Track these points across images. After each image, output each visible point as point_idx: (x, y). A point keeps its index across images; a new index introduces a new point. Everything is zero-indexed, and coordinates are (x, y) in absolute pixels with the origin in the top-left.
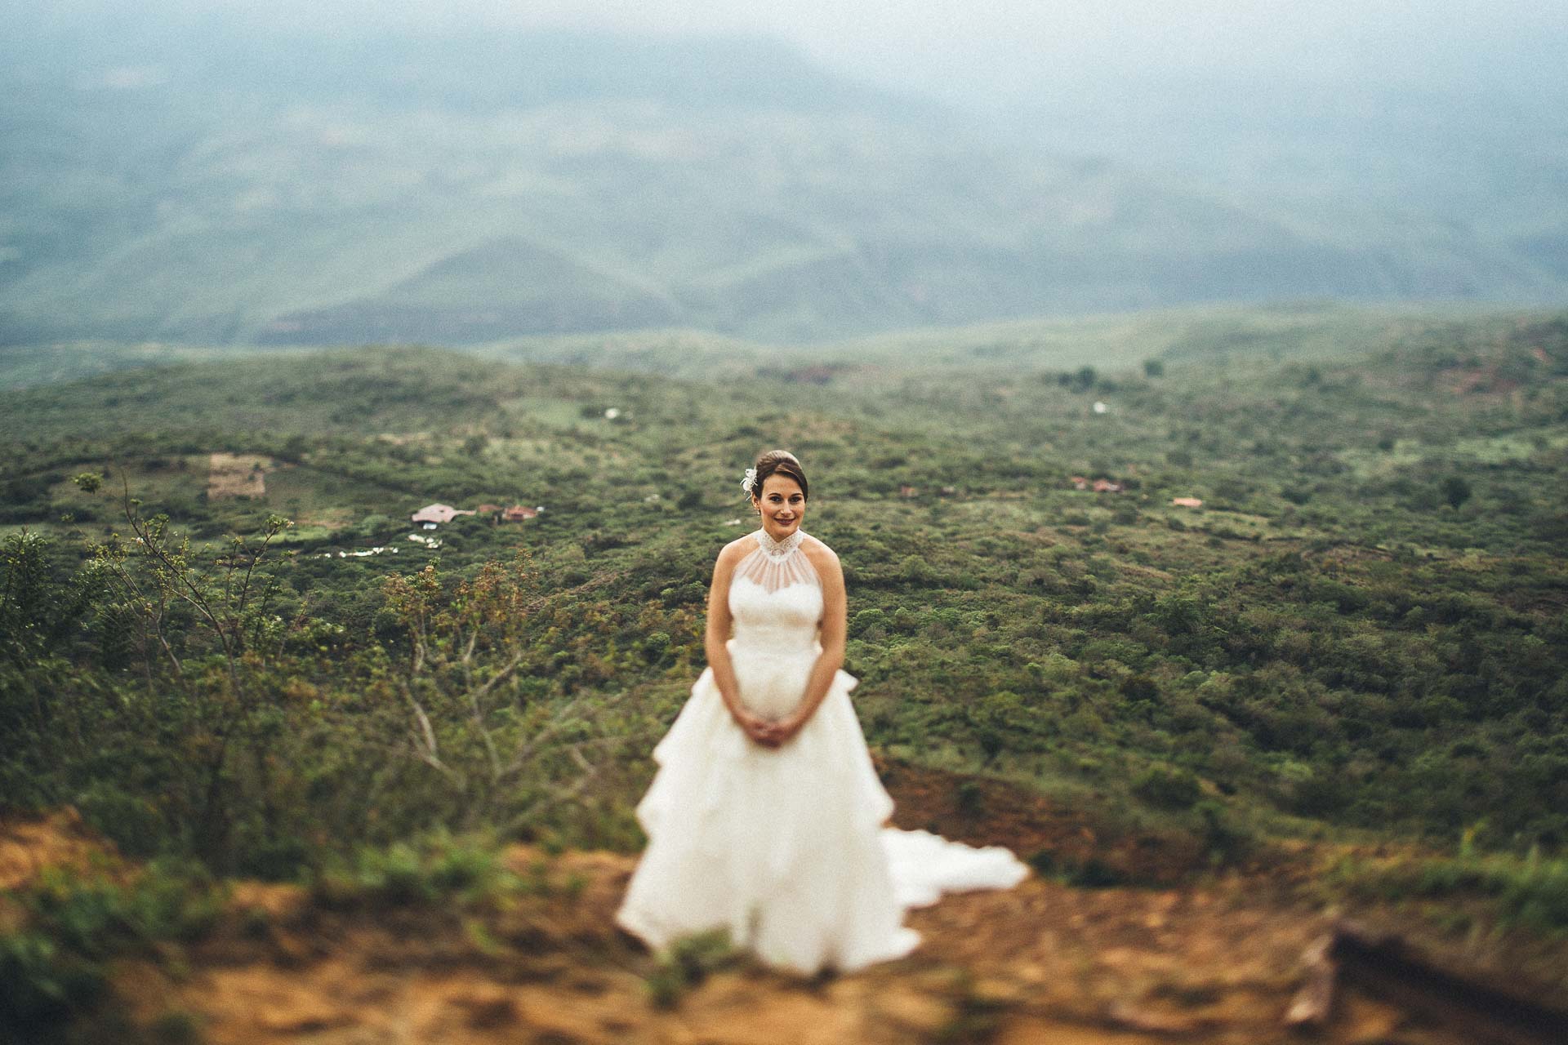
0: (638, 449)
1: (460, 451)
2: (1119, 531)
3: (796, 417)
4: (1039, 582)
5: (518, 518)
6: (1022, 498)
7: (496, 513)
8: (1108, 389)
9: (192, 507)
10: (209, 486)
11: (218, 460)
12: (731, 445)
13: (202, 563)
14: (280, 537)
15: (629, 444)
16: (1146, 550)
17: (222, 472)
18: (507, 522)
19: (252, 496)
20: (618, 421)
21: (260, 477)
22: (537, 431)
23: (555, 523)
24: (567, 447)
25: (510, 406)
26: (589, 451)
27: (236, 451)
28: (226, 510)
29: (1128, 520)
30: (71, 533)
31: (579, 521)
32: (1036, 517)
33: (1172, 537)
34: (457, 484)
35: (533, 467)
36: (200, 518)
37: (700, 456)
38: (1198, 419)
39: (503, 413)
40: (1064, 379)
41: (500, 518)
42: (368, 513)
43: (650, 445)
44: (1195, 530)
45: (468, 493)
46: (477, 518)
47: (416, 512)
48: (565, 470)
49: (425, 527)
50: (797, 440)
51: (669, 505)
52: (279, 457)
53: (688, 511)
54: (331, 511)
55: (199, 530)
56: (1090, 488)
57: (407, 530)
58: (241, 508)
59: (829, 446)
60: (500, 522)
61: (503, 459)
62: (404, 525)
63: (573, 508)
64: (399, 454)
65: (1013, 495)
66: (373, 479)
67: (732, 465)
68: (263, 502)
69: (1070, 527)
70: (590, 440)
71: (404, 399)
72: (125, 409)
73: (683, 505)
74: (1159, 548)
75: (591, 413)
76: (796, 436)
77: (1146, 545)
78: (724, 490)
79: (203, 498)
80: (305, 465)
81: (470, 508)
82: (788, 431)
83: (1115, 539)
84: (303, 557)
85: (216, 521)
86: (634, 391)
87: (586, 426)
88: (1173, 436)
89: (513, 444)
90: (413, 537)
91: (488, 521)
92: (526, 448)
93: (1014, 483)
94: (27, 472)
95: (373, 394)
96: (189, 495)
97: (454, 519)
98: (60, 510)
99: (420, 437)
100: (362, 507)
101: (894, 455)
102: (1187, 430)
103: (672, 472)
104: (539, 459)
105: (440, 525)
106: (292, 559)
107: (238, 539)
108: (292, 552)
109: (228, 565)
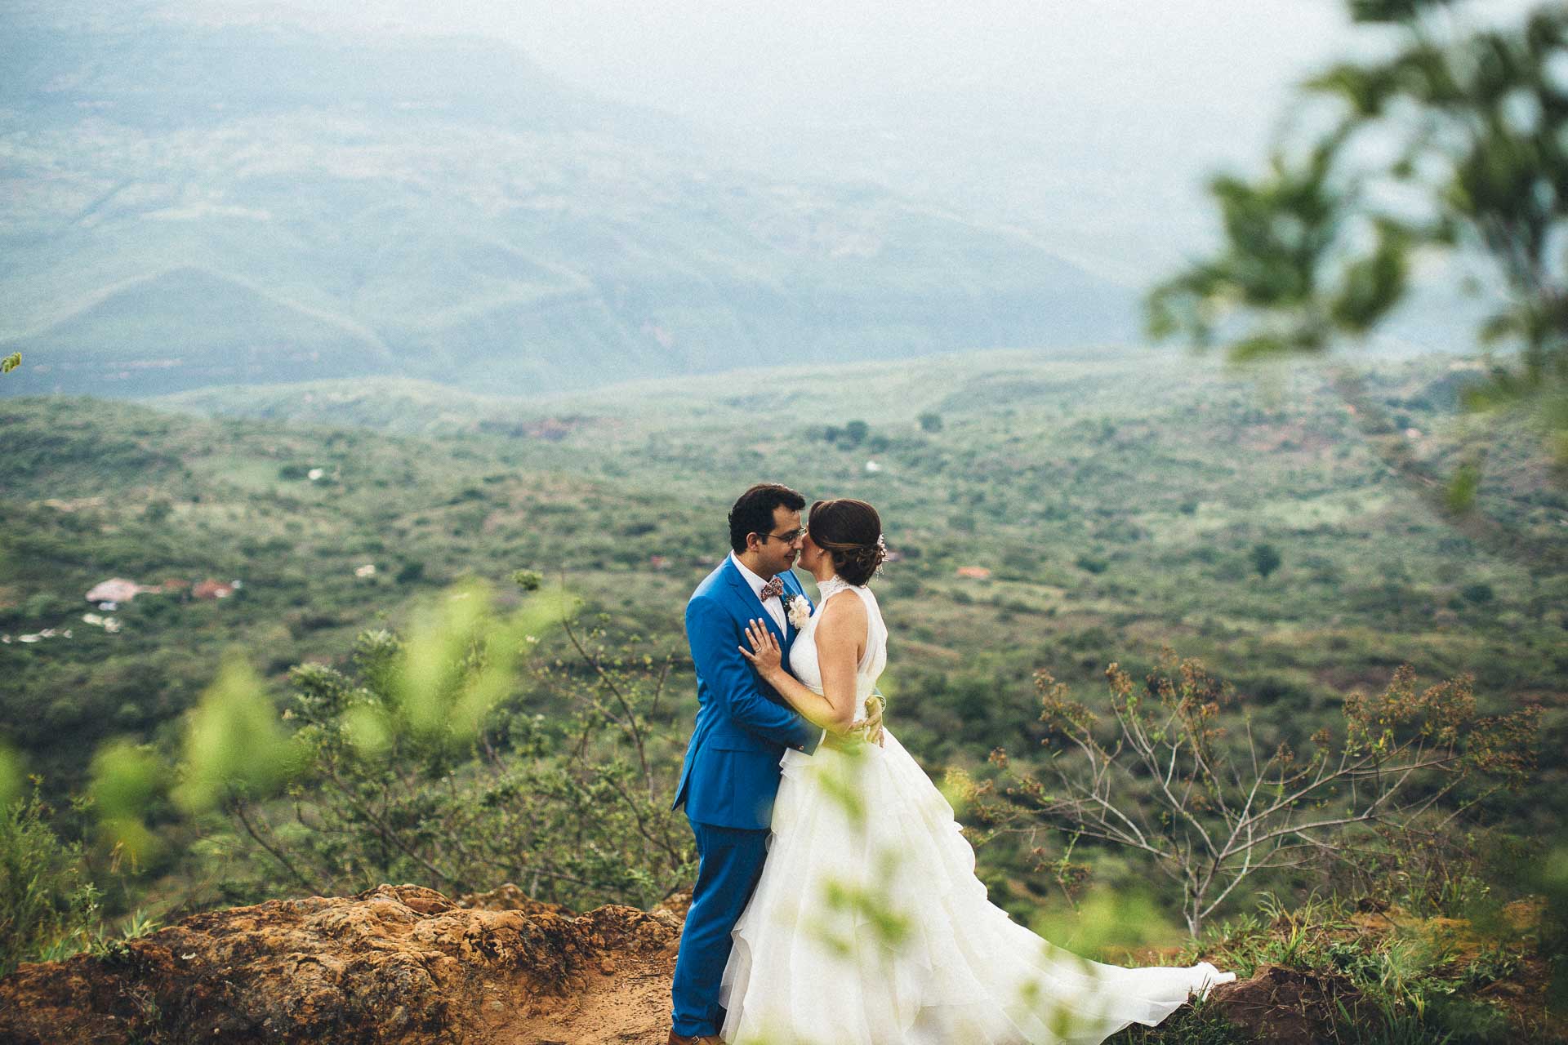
0: (346, 515)
1: (141, 519)
2: (899, 604)
3: (530, 477)
5: (211, 596)
7: (185, 590)
8: (881, 445)
12: (455, 509)
15: (336, 509)
16: (930, 626)
18: (197, 601)
20: (323, 483)
22: (229, 494)
23: (254, 601)
24: (265, 513)
25: (199, 466)
26: (290, 517)
29: (908, 592)
31: (282, 598)
33: (957, 612)
34: (139, 556)
35: (225, 536)
37: (421, 522)
38: (982, 479)
39: (188, 475)
40: (831, 435)
41: (190, 595)
42: (34, 591)
43: (360, 509)
44: (983, 603)
45: (151, 567)
46: (164, 595)
47: (89, 589)
48: (264, 539)
49: (103, 607)
50: (531, 504)
51: (386, 579)
53: (408, 584)
57: (82, 611)
59: (568, 510)
60: (191, 599)
61: (191, 528)
62: (77, 604)
63: (276, 583)
64: (69, 522)
66: (40, 552)
67: (457, 533)
70: (291, 505)
71: (70, 458)
73: (401, 578)
74: (943, 623)
75: (291, 474)
76: (529, 499)
77: (929, 620)
78: (450, 561)
81: (156, 583)
82: (520, 494)
83: (895, 614)
86: (341, 447)
87: (286, 489)
88: (954, 499)
89: (201, 509)
90: (88, 619)
91: (176, 599)
92: (217, 514)
95: (35, 452)
97: (137, 597)
99: (90, 503)
100: (26, 584)
101: (643, 520)
102: (969, 492)
103: (387, 541)
104: (233, 527)
105: (120, 604)
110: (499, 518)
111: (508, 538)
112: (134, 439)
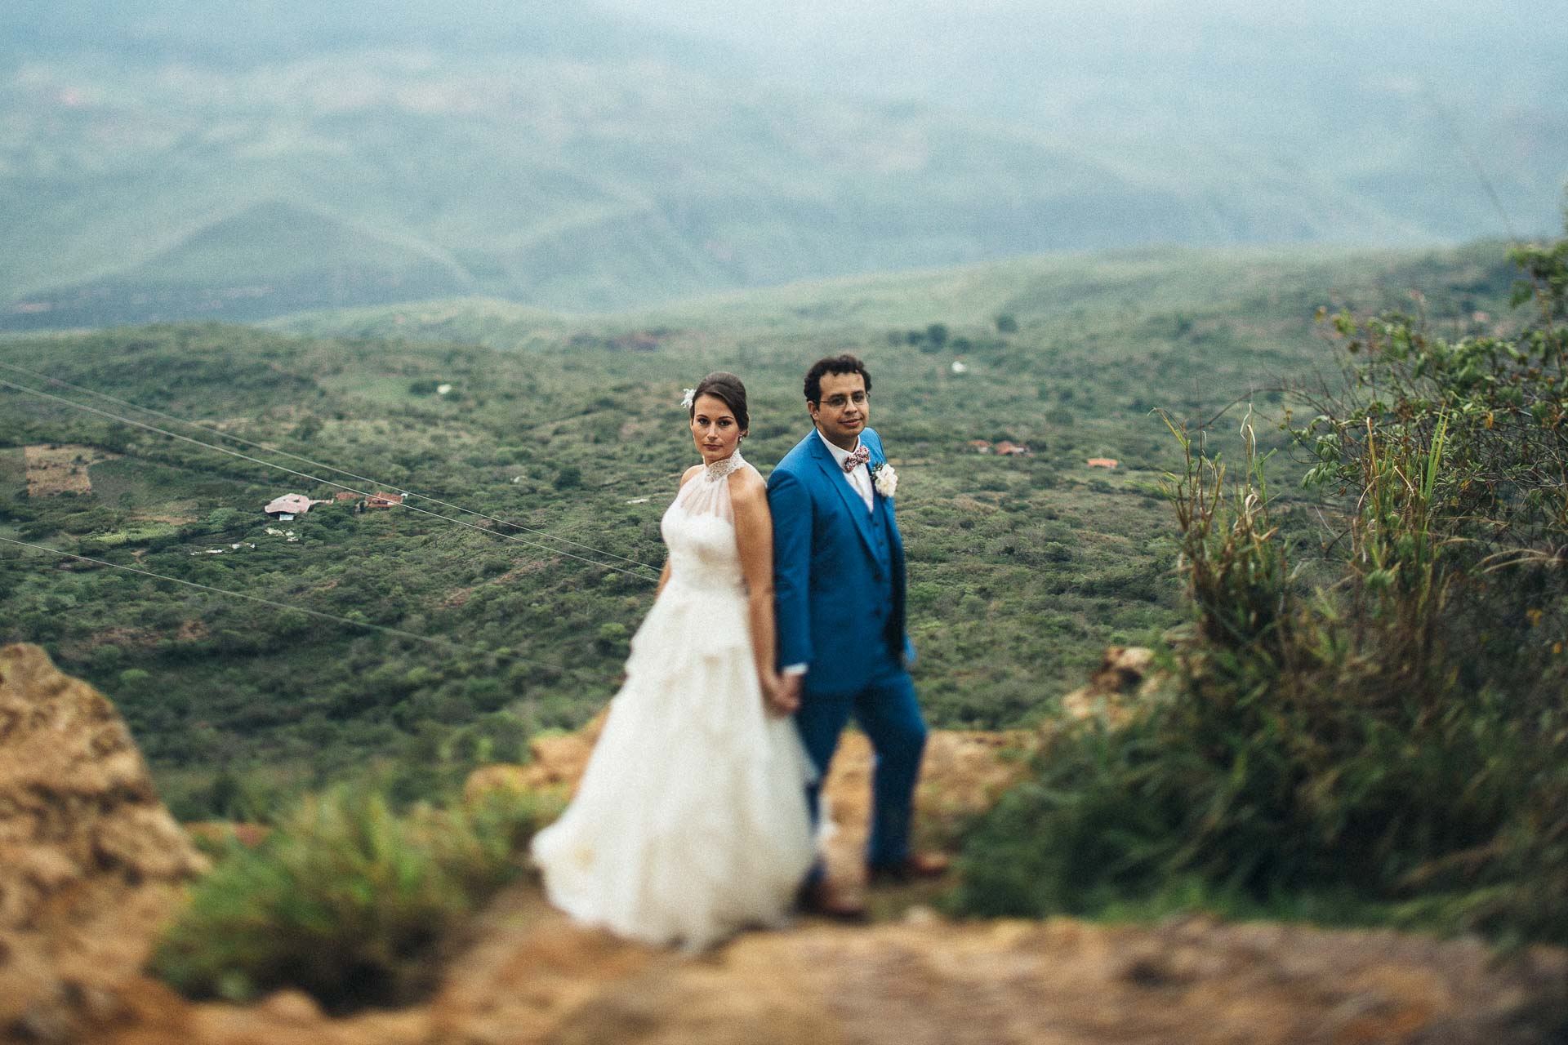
0: (485, 427)
1: (294, 435)
2: (1041, 495)
3: (656, 386)
4: (1010, 551)
5: (383, 506)
6: (927, 465)
7: (356, 501)
8: (963, 347)
9: (13, 504)
10: (29, 482)
11: (34, 453)
12: (588, 418)
13: (41, 568)
14: (122, 536)
15: (473, 422)
16: (1077, 515)
17: (40, 466)
18: (371, 511)
19: (79, 493)
20: (453, 397)
21: (83, 469)
22: (369, 411)
23: (425, 510)
24: (408, 427)
25: (329, 384)
26: (432, 431)
27: (55, 444)
28: (51, 508)
29: (1049, 483)
32: (948, 484)
33: (1101, 500)
35: (379, 451)
36: (25, 519)
37: (557, 432)
38: (1067, 376)
39: (323, 393)
40: (914, 338)
41: (362, 505)
42: (213, 506)
43: (498, 421)
44: (1123, 491)
45: (320, 480)
46: (337, 506)
47: (268, 503)
48: (416, 451)
49: (281, 519)
50: (662, 411)
51: (545, 486)
52: (102, 447)
53: (569, 490)
54: (170, 505)
55: (28, 532)
56: (995, 453)
57: (260, 523)
58: (68, 505)
60: (363, 510)
61: (342, 442)
62: (257, 518)
63: (440, 493)
64: (229, 441)
65: (915, 461)
66: (213, 469)
67: (597, 441)
68: (93, 498)
69: (988, 493)
70: (430, 419)
71: (206, 381)
73: (560, 485)
74: (1090, 511)
75: (419, 390)
76: (660, 406)
77: (1076, 509)
78: (599, 467)
79: (23, 496)
80: (132, 455)
81: (328, 496)
82: (650, 403)
83: (1041, 504)
84: (151, 557)
85: (45, 521)
86: (461, 363)
87: (420, 403)
88: (1043, 395)
89: (348, 425)
90: (270, 531)
91: (349, 509)
92: (365, 430)
93: (913, 448)
95: (174, 375)
96: (6, 493)
97: (311, 509)
99: (242, 422)
100: (205, 499)
101: (778, 423)
102: (1057, 388)
103: (536, 451)
104: (382, 440)
105: (296, 516)
106: (138, 561)
107: (73, 540)
108: (138, 553)
109: (68, 569)
110: (632, 426)
111: (649, 444)
112: (265, 361)
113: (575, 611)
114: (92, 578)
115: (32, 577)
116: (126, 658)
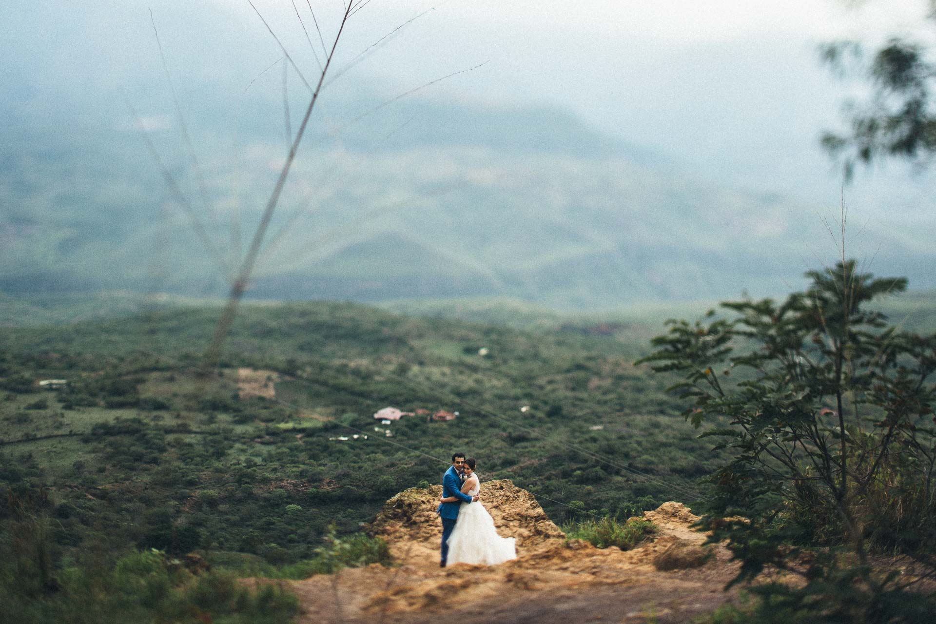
0: (507, 376)
1: (393, 372)
3: (611, 359)
5: (443, 419)
7: (428, 415)
9: (230, 402)
10: (239, 389)
11: (244, 372)
12: (569, 375)
13: (243, 440)
14: (290, 425)
15: (499, 372)
17: (247, 380)
18: (436, 421)
19: (268, 398)
20: (488, 357)
21: (271, 385)
22: (439, 361)
23: (468, 424)
24: (461, 373)
25: (415, 343)
26: (475, 376)
27: (254, 366)
28: (252, 405)
30: (156, 417)
31: (483, 423)
34: (401, 395)
35: (443, 386)
36: (236, 410)
37: (550, 382)
39: (412, 349)
41: (431, 418)
42: (344, 411)
43: (514, 373)
45: (407, 401)
46: (416, 417)
47: (376, 412)
48: (465, 388)
49: (384, 422)
50: (614, 374)
51: (540, 414)
52: (283, 372)
53: (555, 418)
54: (319, 409)
55: (237, 418)
57: (372, 424)
58: (262, 405)
59: (637, 379)
60: (432, 420)
61: (421, 379)
62: (369, 420)
63: (477, 414)
64: (356, 373)
66: (345, 389)
67: (573, 389)
68: (274, 402)
70: (474, 369)
71: (344, 337)
72: (161, 336)
73: (549, 414)
75: (468, 351)
76: (612, 371)
78: (574, 405)
79: (236, 397)
80: (301, 378)
81: (411, 411)
82: (606, 368)
84: (306, 439)
85: (246, 412)
86: (494, 337)
87: (469, 359)
89: (427, 369)
90: (377, 429)
91: (423, 420)
92: (435, 372)
94: (120, 375)
95: (326, 332)
96: (227, 395)
97: (402, 417)
98: (146, 401)
99: (363, 363)
100: (340, 407)
103: (536, 393)
104: (445, 380)
105: (392, 422)
106: (299, 440)
107: (262, 425)
108: (299, 436)
109: (259, 442)
110: (595, 382)
111: (605, 393)
112: (379, 327)
113: (556, 491)
114: (272, 449)
115: (238, 445)
116: (289, 497)
